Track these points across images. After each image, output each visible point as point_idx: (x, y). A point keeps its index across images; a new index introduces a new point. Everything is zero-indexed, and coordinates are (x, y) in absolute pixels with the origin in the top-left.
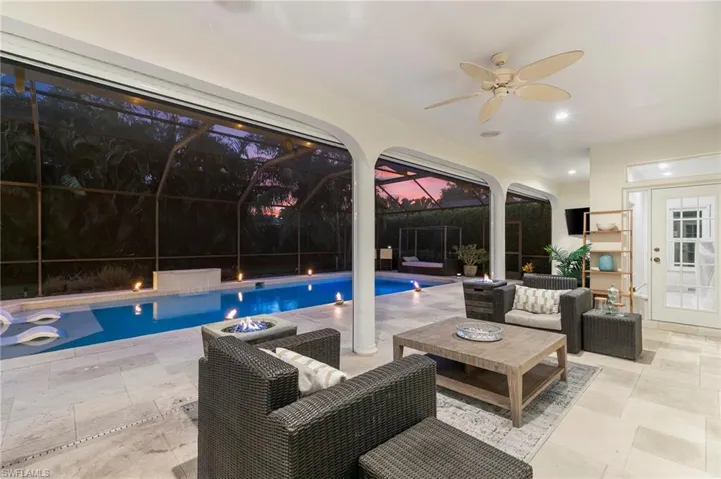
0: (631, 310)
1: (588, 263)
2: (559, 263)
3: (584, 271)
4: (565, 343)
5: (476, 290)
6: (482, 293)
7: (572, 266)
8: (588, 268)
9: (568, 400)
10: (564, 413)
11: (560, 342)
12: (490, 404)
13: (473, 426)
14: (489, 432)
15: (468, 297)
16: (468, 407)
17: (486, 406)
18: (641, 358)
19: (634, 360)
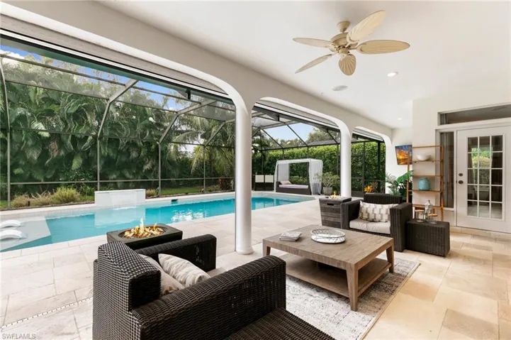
0: (442, 218)
1: (411, 184)
2: (390, 185)
3: (408, 191)
4: (392, 244)
5: (328, 204)
6: (333, 207)
7: (399, 187)
8: (410, 188)
9: (394, 288)
10: (391, 298)
11: (388, 243)
12: (334, 293)
13: (320, 310)
14: (332, 315)
15: (323, 209)
16: (317, 294)
17: (331, 294)
18: (450, 255)
19: (444, 256)
